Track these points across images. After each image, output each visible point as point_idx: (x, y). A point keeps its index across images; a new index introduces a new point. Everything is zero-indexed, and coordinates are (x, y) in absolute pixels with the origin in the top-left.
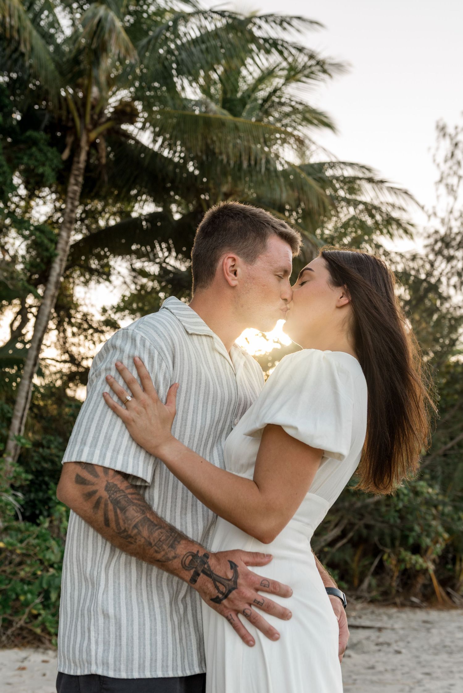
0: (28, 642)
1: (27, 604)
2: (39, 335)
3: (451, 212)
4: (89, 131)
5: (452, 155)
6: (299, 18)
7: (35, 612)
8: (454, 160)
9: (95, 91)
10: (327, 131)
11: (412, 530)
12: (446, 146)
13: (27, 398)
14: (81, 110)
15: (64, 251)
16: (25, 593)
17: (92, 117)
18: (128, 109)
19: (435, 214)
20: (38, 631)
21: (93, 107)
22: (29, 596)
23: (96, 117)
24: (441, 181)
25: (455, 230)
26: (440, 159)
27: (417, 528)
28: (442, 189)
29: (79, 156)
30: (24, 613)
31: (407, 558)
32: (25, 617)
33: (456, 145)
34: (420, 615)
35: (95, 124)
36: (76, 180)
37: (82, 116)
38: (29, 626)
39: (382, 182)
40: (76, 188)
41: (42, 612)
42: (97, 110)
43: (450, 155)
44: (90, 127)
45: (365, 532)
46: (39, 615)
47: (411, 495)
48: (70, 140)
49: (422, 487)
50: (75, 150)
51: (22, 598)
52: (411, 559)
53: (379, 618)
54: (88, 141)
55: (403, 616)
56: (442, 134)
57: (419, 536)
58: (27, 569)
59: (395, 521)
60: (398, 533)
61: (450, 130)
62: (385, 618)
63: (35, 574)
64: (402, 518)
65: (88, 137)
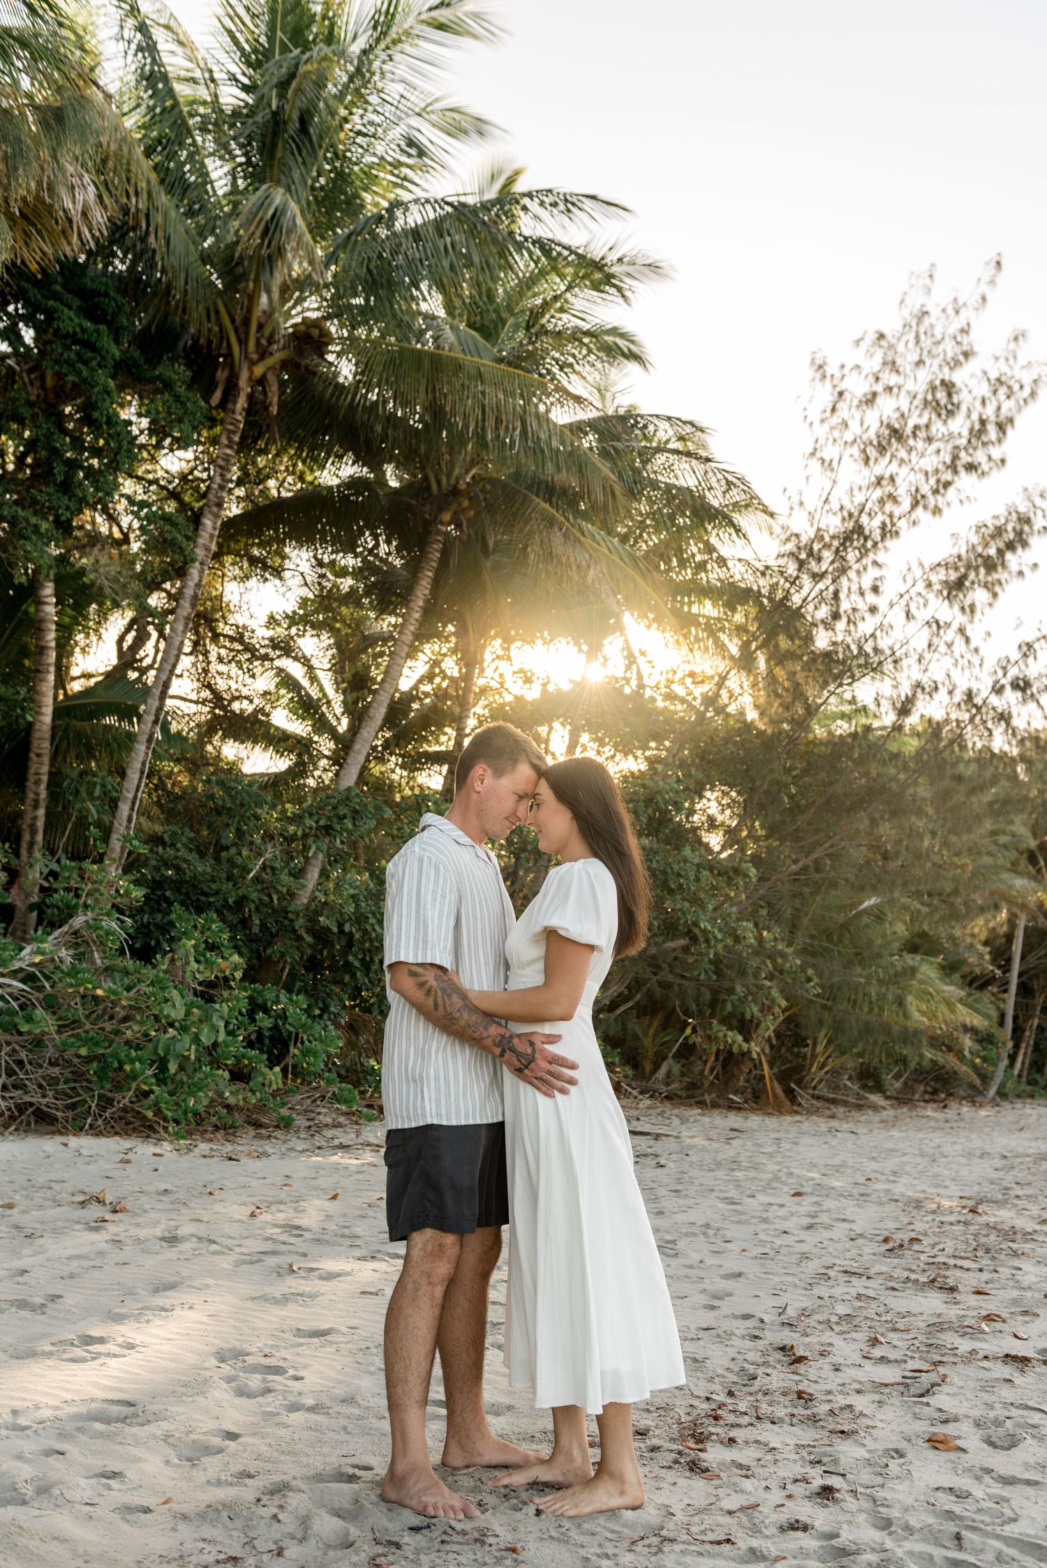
0: (134, 1129)
1: (134, 1076)
2: (164, 677)
3: (826, 501)
4: (253, 363)
5: (834, 409)
6: (593, 197)
7: (146, 1088)
8: (835, 420)
9: (264, 299)
10: (632, 367)
11: (731, 991)
12: (825, 395)
13: (142, 772)
14: (241, 330)
15: (208, 549)
16: (132, 1061)
17: (258, 340)
18: (315, 332)
19: (801, 503)
20: (150, 1114)
21: (261, 327)
22: (138, 1065)
23: (264, 342)
24: (813, 454)
25: (832, 531)
26: (815, 416)
27: (739, 989)
28: (815, 464)
29: (235, 403)
30: (129, 1089)
31: (721, 1034)
32: (131, 1093)
33: (841, 394)
34: (734, 1120)
35: (264, 354)
36: (230, 439)
37: (243, 342)
38: (135, 1106)
39: (708, 460)
40: (229, 451)
41: (154, 1088)
42: (267, 332)
43: (829, 409)
44: (255, 357)
45: (658, 991)
46: (152, 1092)
47: (729, 941)
48: (221, 375)
49: (745, 929)
50: (231, 389)
51: (127, 1068)
52: (725, 1036)
53: (667, 1122)
54: (250, 378)
55: (706, 1120)
56: (818, 376)
57: (742, 1001)
58: (136, 1028)
59: (709, 978)
60: (708, 996)
61: (832, 369)
62: (676, 1122)
63: (147, 1035)
64: (718, 972)
65: (251, 372)
